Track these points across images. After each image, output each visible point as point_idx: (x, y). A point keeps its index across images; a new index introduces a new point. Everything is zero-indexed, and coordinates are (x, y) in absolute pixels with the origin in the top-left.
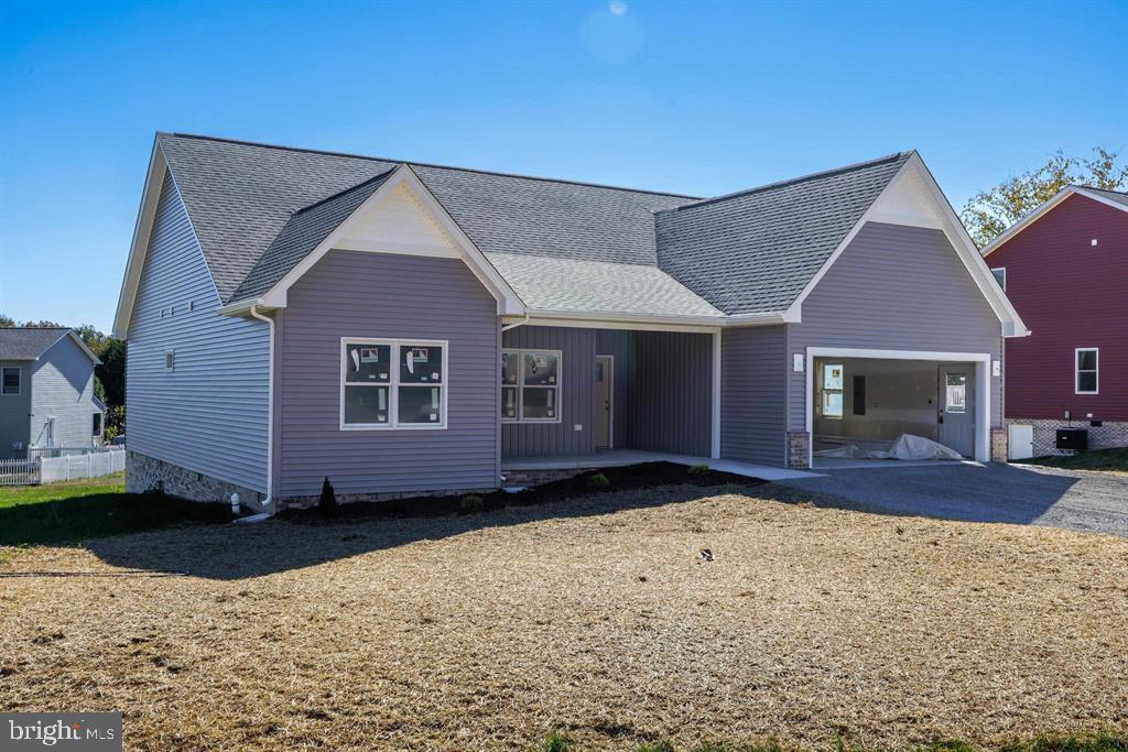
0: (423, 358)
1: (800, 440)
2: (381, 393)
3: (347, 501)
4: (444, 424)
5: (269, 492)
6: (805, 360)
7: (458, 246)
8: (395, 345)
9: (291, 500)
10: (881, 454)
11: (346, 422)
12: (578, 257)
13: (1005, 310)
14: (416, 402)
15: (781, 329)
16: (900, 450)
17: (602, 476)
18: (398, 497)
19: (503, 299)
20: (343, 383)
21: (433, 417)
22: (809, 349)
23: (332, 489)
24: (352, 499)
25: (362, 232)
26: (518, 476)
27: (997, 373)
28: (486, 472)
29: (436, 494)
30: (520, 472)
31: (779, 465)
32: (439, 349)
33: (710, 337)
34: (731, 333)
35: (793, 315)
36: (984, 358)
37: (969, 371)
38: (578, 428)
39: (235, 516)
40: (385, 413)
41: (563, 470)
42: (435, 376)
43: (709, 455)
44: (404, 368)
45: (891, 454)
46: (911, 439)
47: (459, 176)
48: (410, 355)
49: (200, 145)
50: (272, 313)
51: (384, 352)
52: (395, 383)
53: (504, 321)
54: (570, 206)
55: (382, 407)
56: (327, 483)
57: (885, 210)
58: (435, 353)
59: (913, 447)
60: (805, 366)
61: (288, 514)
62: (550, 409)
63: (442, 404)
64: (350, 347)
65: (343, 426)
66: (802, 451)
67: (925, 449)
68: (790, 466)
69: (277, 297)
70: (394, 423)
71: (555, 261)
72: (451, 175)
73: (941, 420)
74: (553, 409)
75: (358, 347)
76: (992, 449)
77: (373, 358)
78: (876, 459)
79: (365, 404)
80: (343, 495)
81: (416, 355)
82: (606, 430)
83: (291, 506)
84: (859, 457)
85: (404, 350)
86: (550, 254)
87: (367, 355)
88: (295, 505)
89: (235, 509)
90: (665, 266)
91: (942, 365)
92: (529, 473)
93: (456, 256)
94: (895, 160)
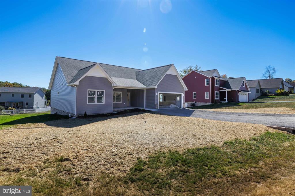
0: (101, 93)
1: (157, 105)
2: (94, 98)
4: (104, 103)
5: (76, 114)
6: (158, 94)
7: (106, 75)
8: (96, 91)
9: (79, 115)
10: (168, 107)
11: (88, 102)
12: (124, 78)
13: (185, 87)
14: (99, 100)
15: (154, 89)
16: (171, 107)
17: (128, 111)
18: (97, 114)
19: (113, 84)
20: (88, 96)
21: (102, 102)
22: (158, 92)
25: (91, 73)
27: (184, 96)
28: (110, 110)
29: (103, 114)
30: (116, 110)
31: (154, 108)
32: (103, 91)
33: (144, 90)
35: (156, 87)
36: (182, 93)
37: (180, 95)
38: (124, 103)
39: (70, 118)
40: (95, 101)
41: (122, 110)
42: (103, 95)
43: (144, 107)
44: (98, 94)
45: (169, 107)
46: (172, 105)
47: (106, 65)
48: (99, 92)
49: (63, 59)
50: (76, 85)
51: (94, 92)
52: (96, 96)
53: (113, 87)
54: (123, 70)
55: (94, 100)
56: (85, 112)
57: (169, 72)
58: (103, 92)
59: (172, 106)
61: (79, 117)
63: (104, 100)
64: (89, 91)
65: (88, 103)
67: (174, 106)
68: (156, 109)
69: (77, 83)
70: (96, 103)
73: (176, 102)
74: (121, 100)
75: (90, 91)
76: (183, 106)
77: (93, 93)
78: (167, 108)
79: (91, 100)
80: (88, 114)
81: (100, 92)
82: (128, 104)
83: (79, 116)
84: (165, 108)
85: (98, 92)
86: (120, 77)
87: (92, 92)
88: (80, 116)
89: (70, 116)
90: (137, 80)
91: (176, 94)
92: (117, 110)
93: (106, 77)
94: (170, 65)
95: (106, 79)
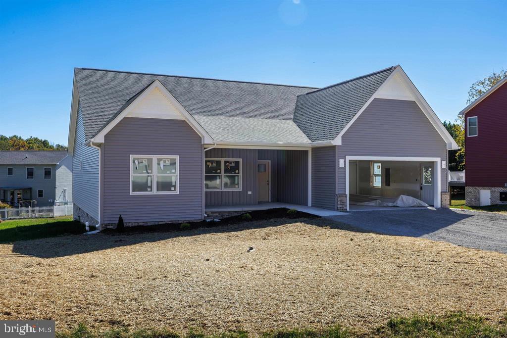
0: (168, 163)
1: (342, 198)
2: (149, 178)
3: (133, 225)
4: (177, 192)
5: (99, 221)
6: (345, 162)
7: (182, 114)
8: (155, 157)
9: (108, 225)
10: (390, 204)
11: (133, 191)
12: (256, 117)
13: (447, 138)
15: (333, 148)
16: (399, 203)
17: (248, 214)
18: (157, 224)
19: (204, 137)
20: (131, 174)
21: (173, 189)
22: (347, 157)
23: (122, 220)
24: (136, 224)
25: (138, 109)
26: (214, 214)
27: (444, 167)
28: (199, 213)
29: (174, 222)
30: (215, 212)
31: (333, 209)
32: (175, 159)
33: (306, 152)
34: (316, 150)
35: (337, 141)
36: (438, 160)
37: (432, 165)
38: (250, 193)
39: (87, 231)
40: (151, 187)
41: (236, 212)
42: (173, 171)
43: (305, 204)
44: (159, 168)
45: (395, 204)
46: (404, 197)
47: (208, 83)
48: (162, 163)
49: (92, 73)
50: (99, 145)
51: (150, 160)
52: (155, 174)
53: (205, 146)
54: (257, 94)
55: (149, 185)
56: (120, 217)
57: (384, 92)
59: (405, 201)
60: (345, 164)
61: (106, 231)
62: (236, 185)
63: (177, 183)
64: (134, 159)
65: (131, 193)
66: (344, 203)
67: (411, 202)
68: (338, 210)
69: (100, 138)
70: (155, 192)
71: (243, 119)
72: (203, 82)
73: (421, 188)
74: (238, 184)
75: (138, 159)
76: (442, 202)
77: (145, 163)
78: (388, 206)
81: (165, 162)
82: (267, 194)
83: (108, 227)
84: (381, 206)
85: (159, 160)
86: (242, 116)
87: (142, 162)
88: (111, 227)
89: (87, 228)
90: (295, 120)
91: (421, 163)
92: (219, 213)
93: (184, 119)
94: (390, 70)
95: (182, 125)
